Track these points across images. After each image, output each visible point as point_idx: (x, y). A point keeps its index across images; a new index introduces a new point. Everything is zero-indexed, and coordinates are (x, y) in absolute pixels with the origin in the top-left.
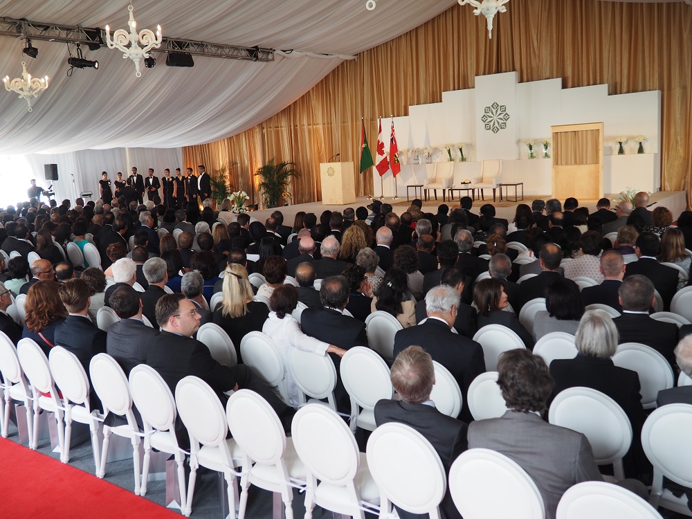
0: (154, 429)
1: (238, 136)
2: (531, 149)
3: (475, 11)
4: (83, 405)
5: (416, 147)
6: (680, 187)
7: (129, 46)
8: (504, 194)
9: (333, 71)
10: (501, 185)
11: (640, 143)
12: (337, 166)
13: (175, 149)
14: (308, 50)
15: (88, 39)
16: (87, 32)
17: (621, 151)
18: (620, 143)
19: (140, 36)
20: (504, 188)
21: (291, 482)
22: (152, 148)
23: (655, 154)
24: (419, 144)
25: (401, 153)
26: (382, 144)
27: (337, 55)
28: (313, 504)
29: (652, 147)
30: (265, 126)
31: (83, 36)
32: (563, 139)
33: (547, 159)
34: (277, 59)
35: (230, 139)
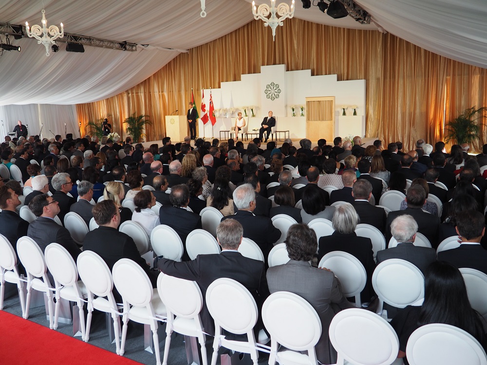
0: (62, 285)
1: (112, 98)
2: (293, 111)
3: (265, 24)
4: (13, 271)
5: (225, 108)
6: (375, 135)
7: (41, 36)
8: (278, 138)
9: (174, 59)
10: (276, 132)
11: (355, 109)
12: (176, 118)
13: (71, 105)
14: (158, 45)
15: (14, 32)
16: (13, 27)
17: (344, 114)
18: (344, 109)
19: (49, 30)
20: (278, 133)
21: (157, 317)
22: (55, 105)
23: (363, 116)
24: (227, 106)
25: (216, 111)
26: (204, 105)
27: (177, 50)
28: (171, 331)
29: (361, 113)
30: (130, 92)
31: (11, 30)
32: (312, 106)
33: (302, 117)
34: (139, 50)
35: (107, 100)
